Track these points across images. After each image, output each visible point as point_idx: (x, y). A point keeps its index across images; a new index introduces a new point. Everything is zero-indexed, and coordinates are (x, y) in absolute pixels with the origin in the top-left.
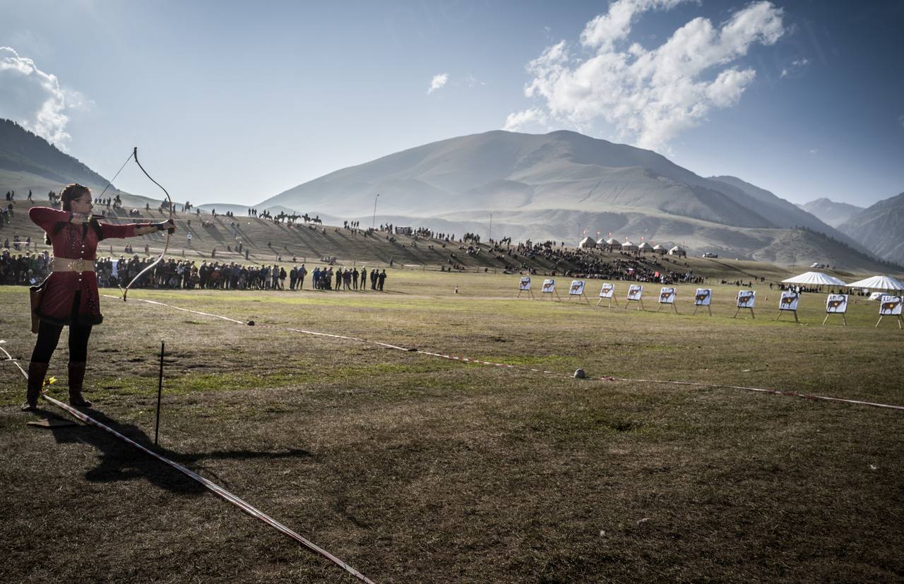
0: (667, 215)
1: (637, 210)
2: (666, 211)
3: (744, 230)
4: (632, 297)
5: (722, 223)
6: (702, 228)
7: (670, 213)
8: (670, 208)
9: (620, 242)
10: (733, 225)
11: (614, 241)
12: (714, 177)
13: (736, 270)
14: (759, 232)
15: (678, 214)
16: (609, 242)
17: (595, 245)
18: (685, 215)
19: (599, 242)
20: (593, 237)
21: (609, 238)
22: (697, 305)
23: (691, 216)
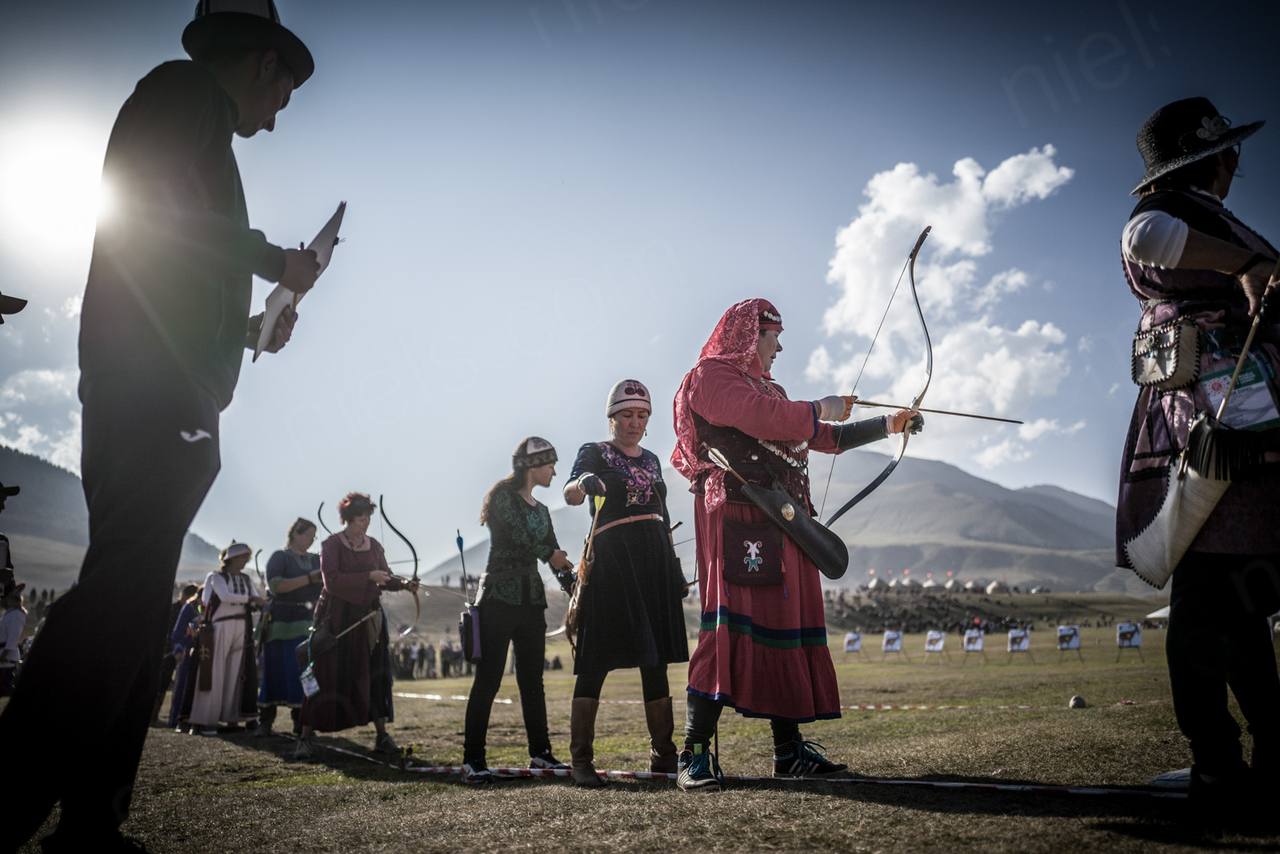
0: (971, 543)
1: (933, 538)
2: (969, 537)
3: (1078, 554)
4: (971, 647)
5: (1046, 546)
6: (1022, 556)
7: (977, 539)
8: (975, 532)
9: (920, 581)
10: (1060, 548)
11: (912, 581)
12: (1025, 488)
13: (1080, 606)
14: (1097, 554)
15: (987, 539)
16: (906, 582)
17: (888, 589)
18: (996, 540)
19: (892, 583)
20: (885, 578)
21: (905, 577)
22: (1062, 649)
23: (1003, 541)
